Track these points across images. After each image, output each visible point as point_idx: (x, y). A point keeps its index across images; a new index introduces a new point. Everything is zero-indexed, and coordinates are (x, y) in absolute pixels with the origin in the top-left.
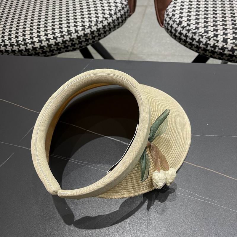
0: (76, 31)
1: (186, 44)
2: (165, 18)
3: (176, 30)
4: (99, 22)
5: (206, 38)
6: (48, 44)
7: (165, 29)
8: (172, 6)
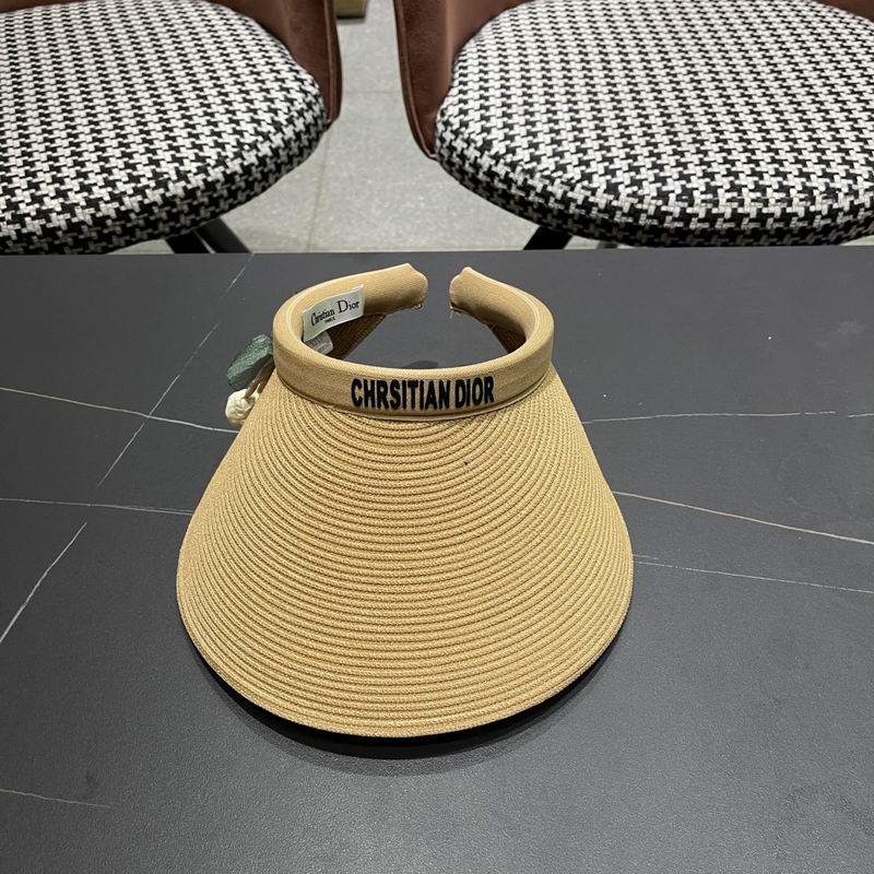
0: (182, 176)
1: (508, 203)
2: (440, 131)
3: (476, 166)
4: (246, 147)
5: (562, 182)
6: (93, 216)
7: (441, 163)
8: (456, 100)
